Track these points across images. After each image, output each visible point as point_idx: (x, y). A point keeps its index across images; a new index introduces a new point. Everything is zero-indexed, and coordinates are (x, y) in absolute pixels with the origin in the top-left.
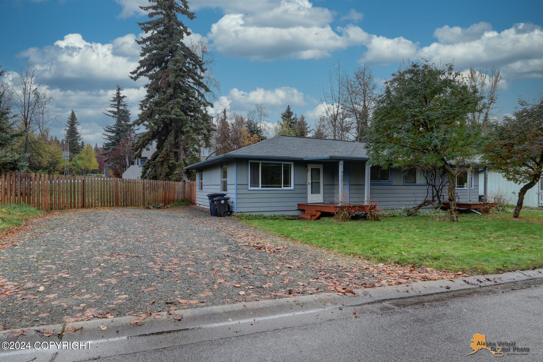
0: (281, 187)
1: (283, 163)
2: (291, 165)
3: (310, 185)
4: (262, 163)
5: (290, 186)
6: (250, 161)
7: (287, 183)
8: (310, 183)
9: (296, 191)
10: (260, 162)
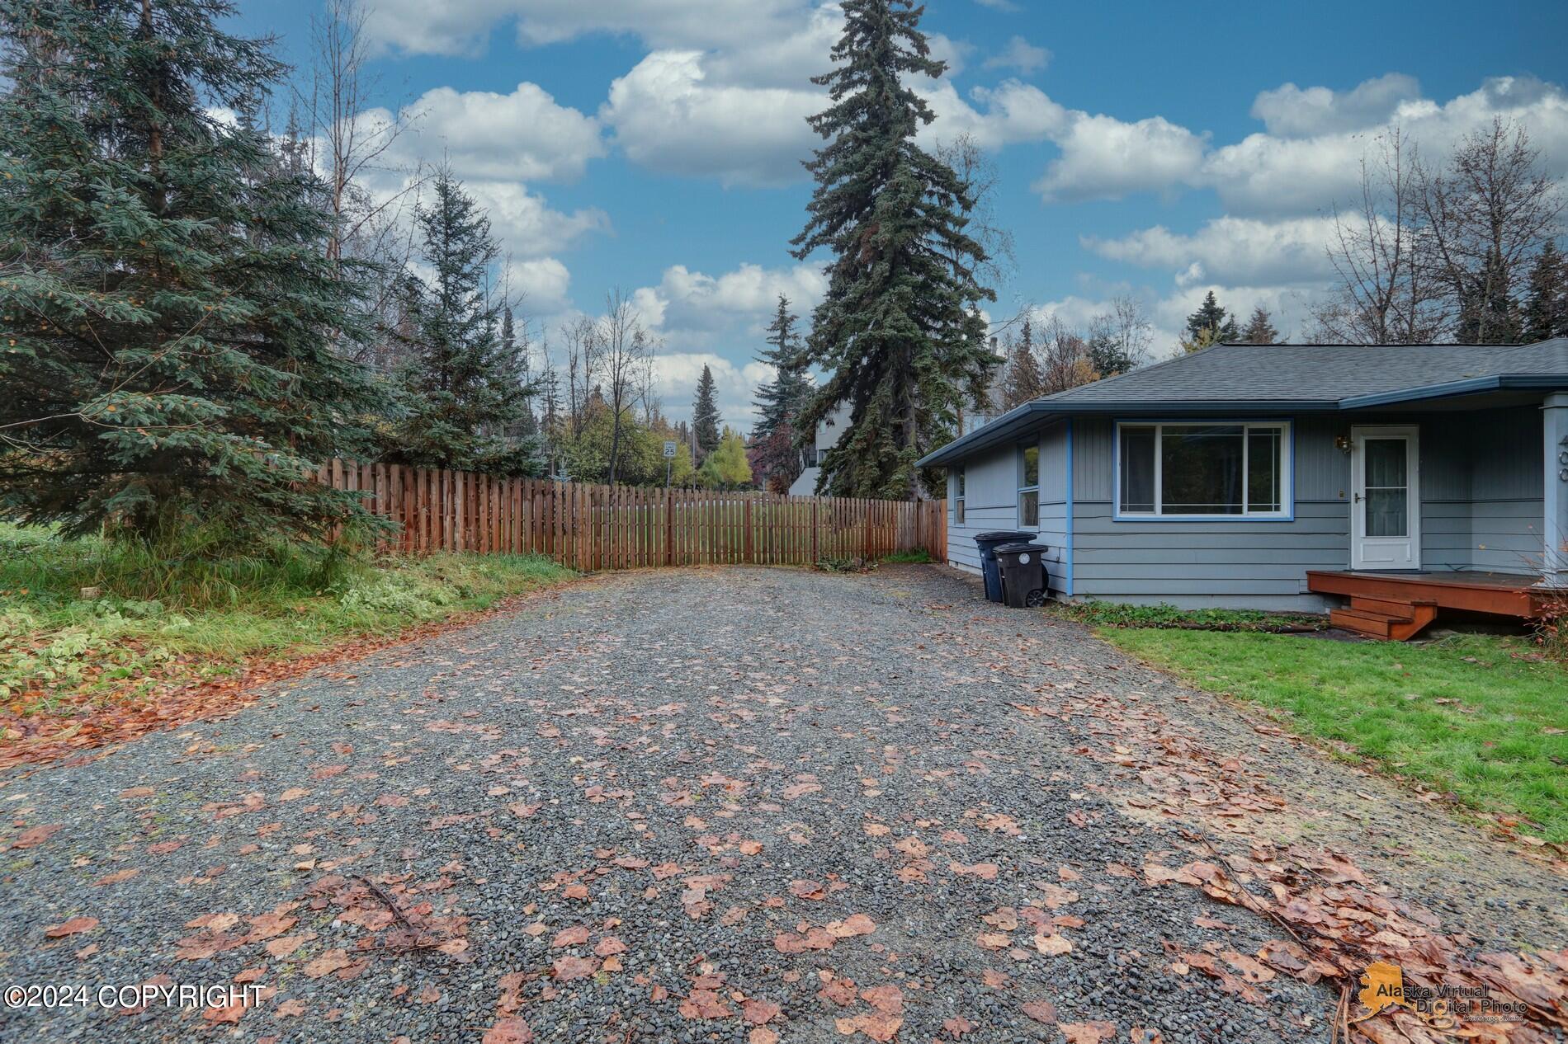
0: (1239, 511)
1: (1249, 425)
2: (1278, 431)
3: (1362, 504)
4: (1164, 430)
5: (1277, 509)
6: (1119, 424)
7: (1264, 496)
8: (1362, 494)
9: (1300, 526)
10: (1159, 425)
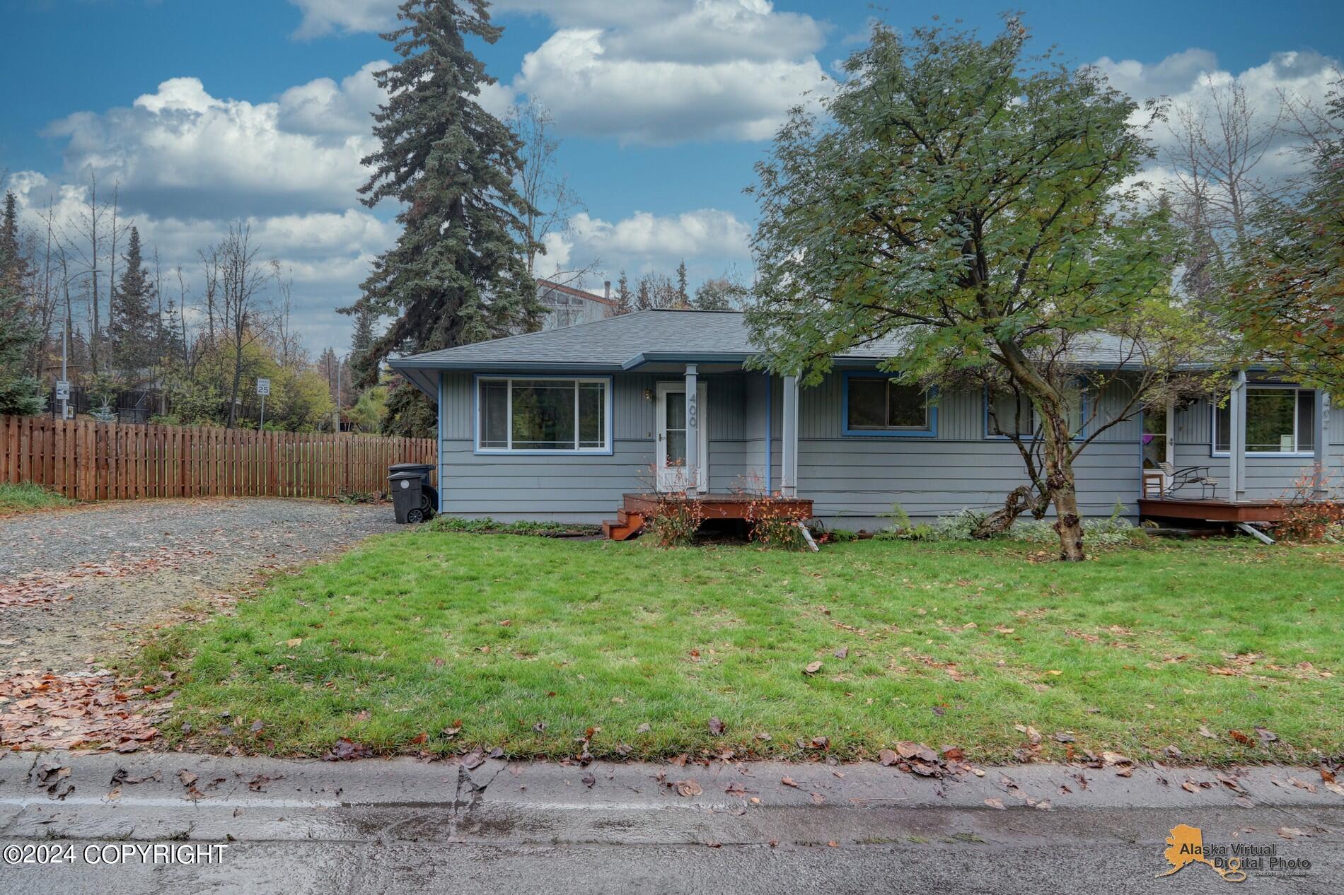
0: (572, 447)
1: (578, 381)
2: (603, 385)
3: (664, 442)
4: (514, 383)
5: (602, 445)
6: (479, 378)
7: (592, 434)
8: (664, 435)
9: (618, 459)
10: (510, 379)
